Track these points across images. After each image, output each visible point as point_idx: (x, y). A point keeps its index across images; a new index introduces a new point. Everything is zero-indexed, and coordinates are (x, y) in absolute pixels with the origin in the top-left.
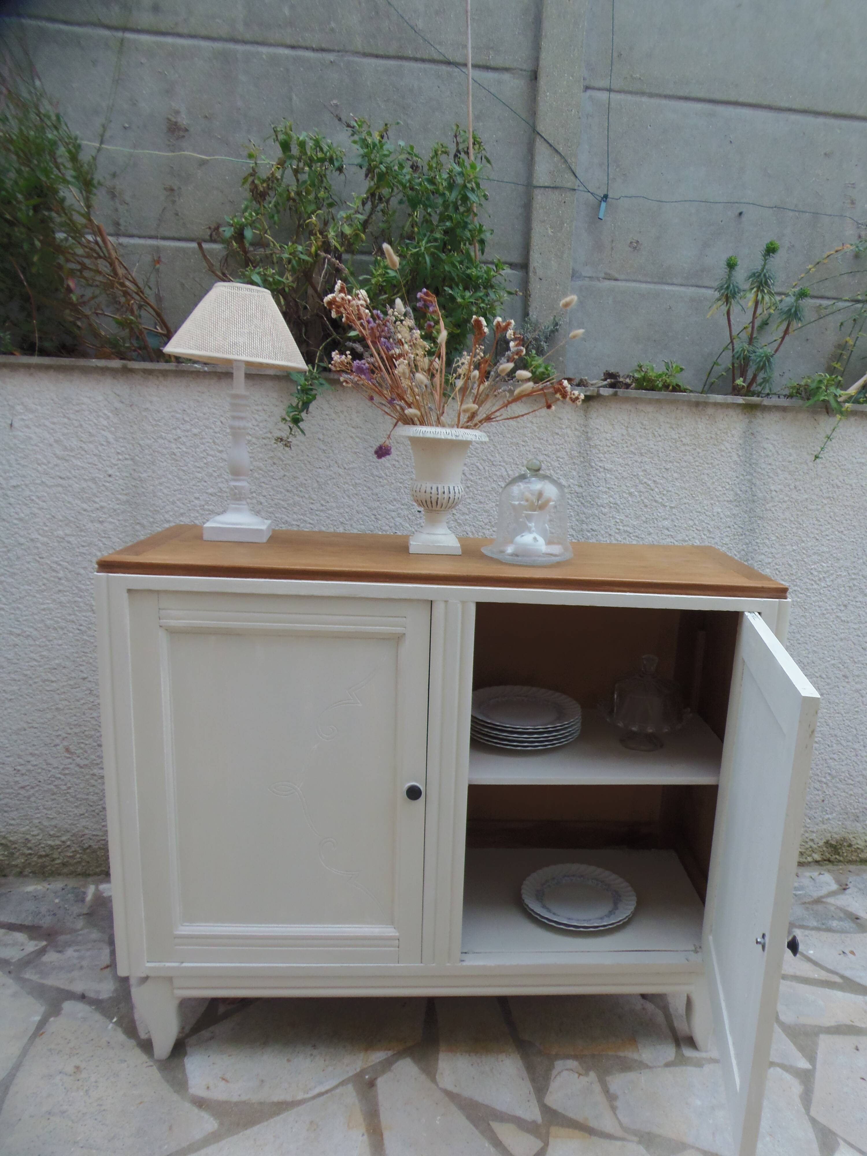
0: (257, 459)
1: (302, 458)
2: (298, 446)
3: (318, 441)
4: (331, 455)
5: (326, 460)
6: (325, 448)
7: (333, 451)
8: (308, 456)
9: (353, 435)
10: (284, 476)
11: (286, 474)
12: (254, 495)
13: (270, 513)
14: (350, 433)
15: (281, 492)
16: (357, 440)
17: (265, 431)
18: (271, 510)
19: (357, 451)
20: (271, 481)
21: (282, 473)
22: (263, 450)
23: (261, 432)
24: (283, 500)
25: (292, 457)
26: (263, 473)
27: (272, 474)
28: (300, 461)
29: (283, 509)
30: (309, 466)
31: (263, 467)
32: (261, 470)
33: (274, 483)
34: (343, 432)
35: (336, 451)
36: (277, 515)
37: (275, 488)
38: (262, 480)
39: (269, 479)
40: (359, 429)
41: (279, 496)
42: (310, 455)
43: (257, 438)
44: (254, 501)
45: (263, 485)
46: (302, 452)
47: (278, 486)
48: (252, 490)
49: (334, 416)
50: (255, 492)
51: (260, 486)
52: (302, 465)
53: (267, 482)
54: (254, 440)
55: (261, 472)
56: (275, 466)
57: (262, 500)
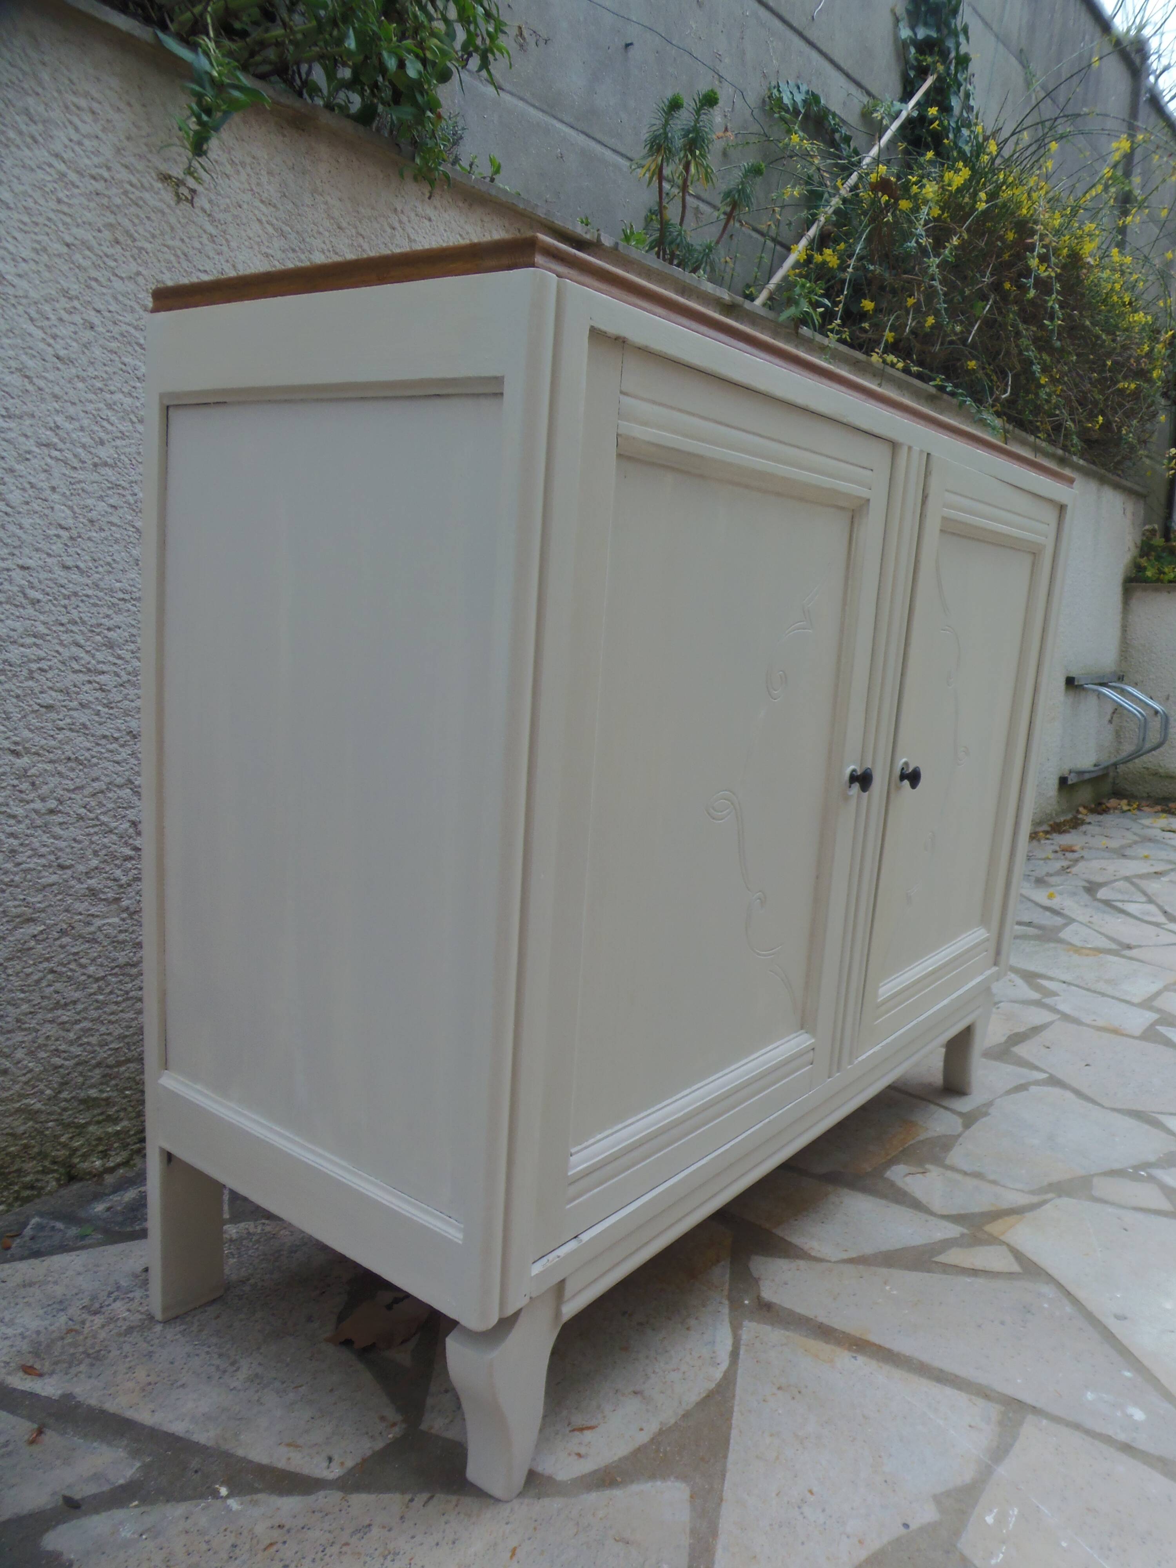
0: (79, 221)
1: (170, 243)
2: (163, 213)
3: (201, 214)
4: (225, 248)
5: (217, 257)
6: (214, 232)
7: (227, 240)
8: (182, 240)
9: (264, 219)
10: (138, 274)
11: (140, 269)
12: (76, 303)
13: (111, 351)
14: (256, 212)
15: (133, 310)
16: (270, 229)
17: (96, 160)
18: (114, 345)
19: (270, 251)
20: (110, 280)
21: (133, 267)
22: (92, 205)
23: (87, 161)
24: (136, 328)
25: (154, 236)
26: (94, 258)
27: (113, 264)
28: (168, 247)
29: (137, 348)
30: (185, 264)
31: (94, 243)
32: (88, 248)
33: (117, 284)
34: (245, 206)
35: (234, 244)
36: (126, 360)
37: (121, 298)
38: (94, 273)
39: (105, 272)
40: (273, 209)
41: (129, 318)
42: (187, 240)
43: (80, 173)
44: (77, 318)
45: (94, 284)
46: (172, 229)
47: (125, 295)
48: (72, 293)
49: (229, 169)
50: (77, 298)
51: (89, 287)
52: (173, 258)
53: (101, 279)
54: (73, 176)
55: (87, 253)
56: (118, 248)
57: (96, 320)
